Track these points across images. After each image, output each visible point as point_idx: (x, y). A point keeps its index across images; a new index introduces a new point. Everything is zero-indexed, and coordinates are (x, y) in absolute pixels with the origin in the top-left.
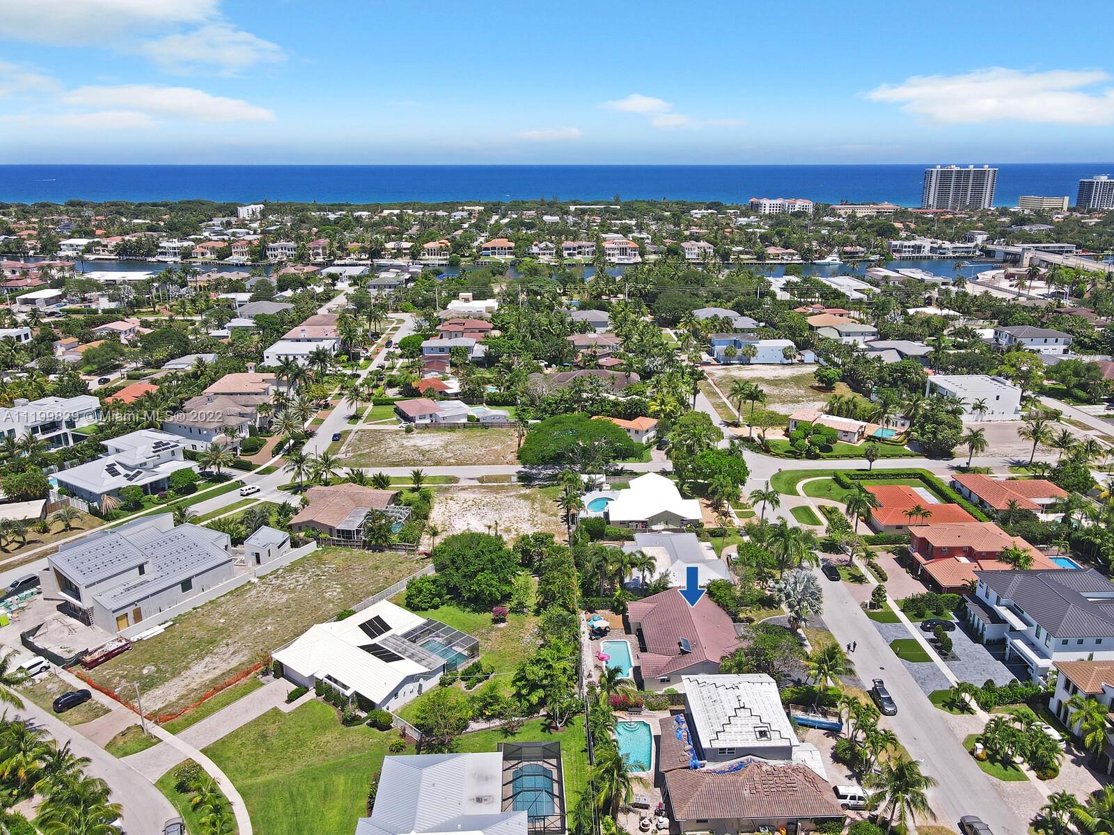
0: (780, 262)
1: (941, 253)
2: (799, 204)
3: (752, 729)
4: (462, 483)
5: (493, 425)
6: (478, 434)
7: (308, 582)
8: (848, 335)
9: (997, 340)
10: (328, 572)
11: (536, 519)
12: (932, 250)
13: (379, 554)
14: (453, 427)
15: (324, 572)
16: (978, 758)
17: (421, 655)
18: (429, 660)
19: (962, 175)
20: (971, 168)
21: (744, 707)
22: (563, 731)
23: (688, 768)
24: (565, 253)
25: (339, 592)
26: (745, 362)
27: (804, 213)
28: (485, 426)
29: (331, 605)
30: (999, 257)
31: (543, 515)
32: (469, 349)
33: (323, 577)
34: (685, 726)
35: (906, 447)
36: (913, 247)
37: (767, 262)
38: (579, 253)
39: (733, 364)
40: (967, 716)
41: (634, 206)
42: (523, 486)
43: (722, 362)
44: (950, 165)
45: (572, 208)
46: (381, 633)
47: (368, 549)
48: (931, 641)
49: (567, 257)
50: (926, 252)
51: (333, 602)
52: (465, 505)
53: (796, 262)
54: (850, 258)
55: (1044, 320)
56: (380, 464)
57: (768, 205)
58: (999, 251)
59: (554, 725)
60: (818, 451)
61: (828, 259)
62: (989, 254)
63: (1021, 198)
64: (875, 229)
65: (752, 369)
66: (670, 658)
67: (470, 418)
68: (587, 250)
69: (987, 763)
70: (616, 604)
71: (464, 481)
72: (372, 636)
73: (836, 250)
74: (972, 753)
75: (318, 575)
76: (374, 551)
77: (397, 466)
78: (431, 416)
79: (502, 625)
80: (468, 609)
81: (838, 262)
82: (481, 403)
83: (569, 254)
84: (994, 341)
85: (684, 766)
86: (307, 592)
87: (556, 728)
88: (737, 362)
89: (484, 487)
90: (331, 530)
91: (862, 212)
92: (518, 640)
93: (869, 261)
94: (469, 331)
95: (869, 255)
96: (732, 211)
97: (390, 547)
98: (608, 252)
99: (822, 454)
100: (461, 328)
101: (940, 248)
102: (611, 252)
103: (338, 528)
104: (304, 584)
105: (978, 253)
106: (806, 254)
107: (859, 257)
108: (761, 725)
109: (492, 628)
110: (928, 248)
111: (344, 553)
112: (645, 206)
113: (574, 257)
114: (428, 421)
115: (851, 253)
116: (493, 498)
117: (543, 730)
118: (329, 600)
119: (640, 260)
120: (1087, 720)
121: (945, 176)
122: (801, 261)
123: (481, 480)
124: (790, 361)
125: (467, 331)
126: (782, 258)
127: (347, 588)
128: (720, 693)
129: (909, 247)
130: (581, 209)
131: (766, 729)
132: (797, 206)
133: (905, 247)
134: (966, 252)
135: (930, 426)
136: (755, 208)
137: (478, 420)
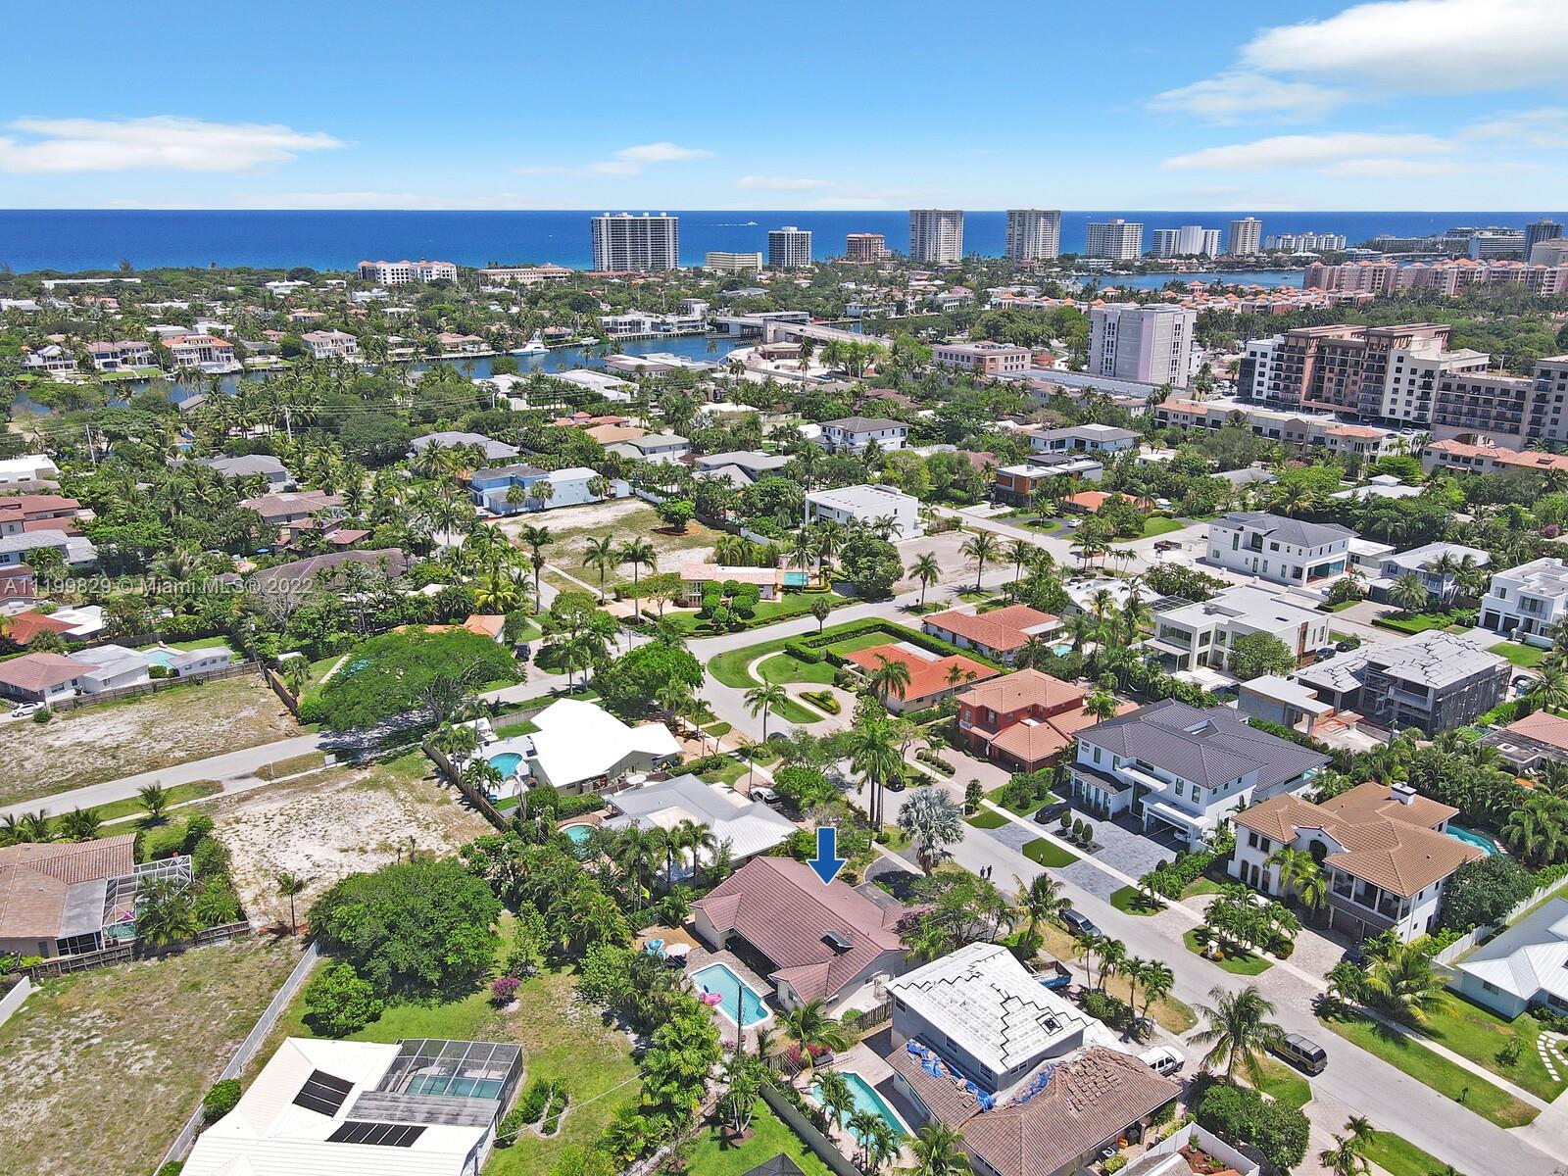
0: (462, 355)
1: (664, 330)
2: (437, 269)
3: (1035, 1024)
4: (232, 789)
5: (208, 676)
6: (192, 697)
7: (69, 1060)
8: (653, 451)
9: (829, 438)
10: (94, 1026)
11: (418, 815)
12: (654, 326)
13: (177, 960)
14: (133, 696)
15: (88, 1030)
16: (1215, 959)
17: (446, 1109)
18: (467, 1111)
19: (638, 225)
20: (646, 216)
21: (1009, 998)
22: (751, 1136)
23: (982, 1111)
24: (98, 364)
25: (154, 1058)
26: (538, 509)
27: (447, 281)
28: (195, 681)
29: (160, 1088)
30: (735, 332)
31: (428, 807)
32: (61, 550)
33: (95, 1041)
34: (931, 1055)
35: (832, 592)
36: (630, 323)
37: (444, 356)
38: (125, 361)
39: (520, 513)
40: (1163, 912)
41: (165, 278)
42: (350, 766)
43: (503, 513)
44: (621, 212)
45: (49, 284)
46: (340, 1099)
47: (147, 958)
48: (1059, 834)
49: (103, 369)
50: (647, 330)
51: (158, 1080)
52: (274, 826)
53: (486, 354)
54: (557, 343)
55: (856, 408)
56: (28, 795)
57: (389, 271)
58: (734, 323)
59: (730, 1132)
60: (739, 619)
61: (530, 347)
62: (722, 328)
63: (708, 255)
64: (566, 301)
65: (553, 518)
66: (826, 965)
67: (154, 673)
68: (137, 355)
69: (1225, 961)
70: (671, 913)
71: (232, 783)
72: (330, 1111)
73: (538, 333)
74: (1204, 955)
75: (78, 1041)
76: (162, 956)
77: (70, 788)
78: (74, 682)
79: (513, 1007)
80: (433, 1001)
81: (543, 350)
82: (155, 642)
83: (106, 365)
84: (825, 440)
85: (976, 1111)
86: (86, 1081)
87: (739, 1136)
88: (524, 510)
89: (282, 786)
90: (42, 945)
91: (527, 277)
92: (561, 1022)
93: (581, 346)
94: (35, 516)
95: (577, 338)
96: (334, 282)
97: (196, 941)
98: (179, 357)
99: (748, 622)
100: (18, 514)
101: (663, 323)
102: (185, 356)
103: (61, 936)
104: (62, 1067)
105: (707, 328)
106: (496, 341)
107: (567, 341)
108: (1041, 1013)
109: (504, 1019)
110: (648, 325)
111: (98, 979)
112: (184, 279)
113: (117, 370)
114: (69, 694)
115: (557, 336)
116: (315, 801)
117: (723, 1148)
118: (147, 1079)
119: (238, 366)
120: (1297, 875)
121: (617, 226)
122: (493, 352)
123: (263, 773)
124: (599, 498)
125: (31, 517)
126: (464, 350)
127: (166, 1044)
128: (962, 989)
129: (625, 324)
130: (68, 286)
131: (1049, 1016)
132: (434, 272)
133: (621, 324)
134: (694, 327)
135: (864, 560)
136: (369, 277)
137: (175, 672)
